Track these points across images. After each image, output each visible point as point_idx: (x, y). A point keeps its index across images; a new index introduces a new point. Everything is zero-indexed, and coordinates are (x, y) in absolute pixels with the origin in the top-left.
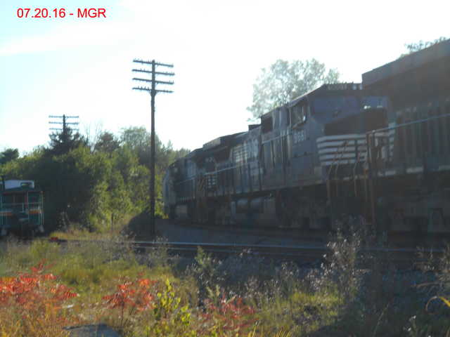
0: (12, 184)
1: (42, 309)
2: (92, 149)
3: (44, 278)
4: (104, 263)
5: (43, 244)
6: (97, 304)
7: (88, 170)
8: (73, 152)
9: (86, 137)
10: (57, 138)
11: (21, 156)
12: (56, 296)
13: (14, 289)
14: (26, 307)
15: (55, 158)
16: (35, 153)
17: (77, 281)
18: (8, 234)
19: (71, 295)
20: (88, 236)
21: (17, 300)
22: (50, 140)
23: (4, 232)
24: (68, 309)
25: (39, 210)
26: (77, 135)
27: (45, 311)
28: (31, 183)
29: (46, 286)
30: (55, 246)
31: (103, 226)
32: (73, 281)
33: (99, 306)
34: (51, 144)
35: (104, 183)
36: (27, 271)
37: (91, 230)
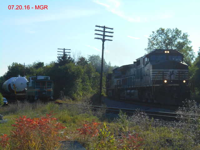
0: (40, 78)
1: (50, 133)
2: (76, 64)
3: (52, 119)
4: (78, 114)
5: (52, 104)
6: (74, 132)
7: (73, 73)
8: (67, 65)
9: (73, 58)
10: (61, 58)
11: (45, 65)
12: (56, 128)
13: (39, 123)
14: (43, 131)
15: (59, 67)
16: (51, 65)
17: (66, 121)
18: (37, 99)
19: (63, 128)
20: (72, 102)
21: (40, 128)
22: (57, 59)
23: (36, 98)
24: (61, 133)
25: (51, 90)
26: (70, 58)
27: (51, 134)
28: (48, 78)
29: (52, 123)
30: (57, 105)
31: (79, 98)
32: (64, 122)
33: (75, 133)
34: (58, 61)
35: (80, 79)
36: (44, 116)
37: (73, 99)
